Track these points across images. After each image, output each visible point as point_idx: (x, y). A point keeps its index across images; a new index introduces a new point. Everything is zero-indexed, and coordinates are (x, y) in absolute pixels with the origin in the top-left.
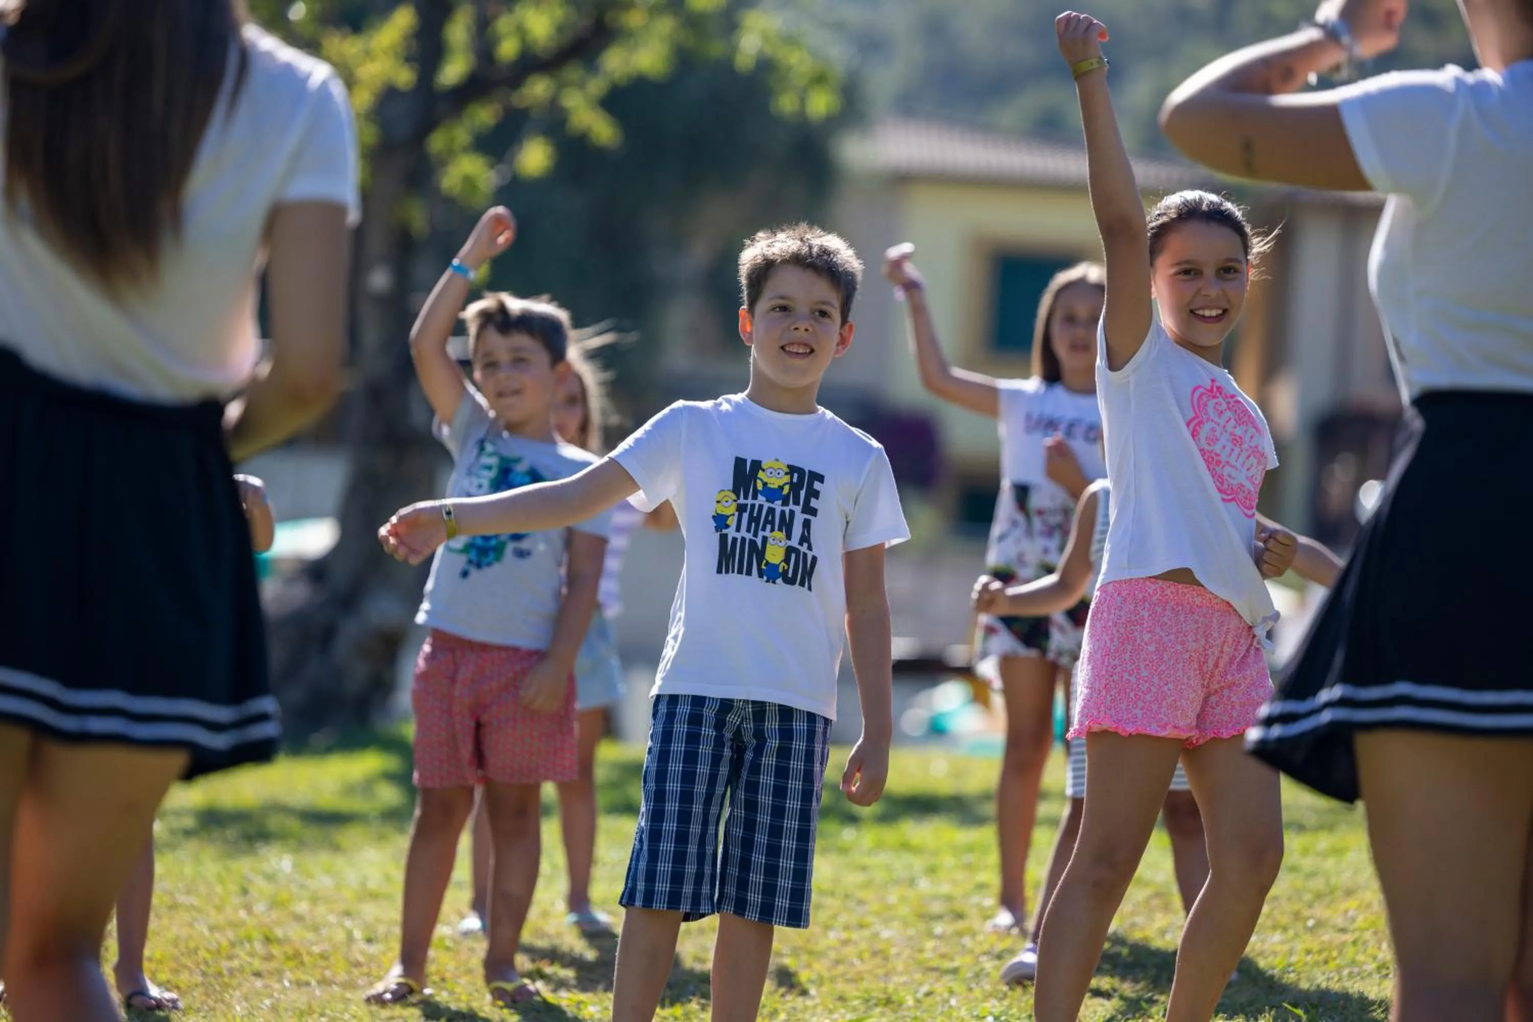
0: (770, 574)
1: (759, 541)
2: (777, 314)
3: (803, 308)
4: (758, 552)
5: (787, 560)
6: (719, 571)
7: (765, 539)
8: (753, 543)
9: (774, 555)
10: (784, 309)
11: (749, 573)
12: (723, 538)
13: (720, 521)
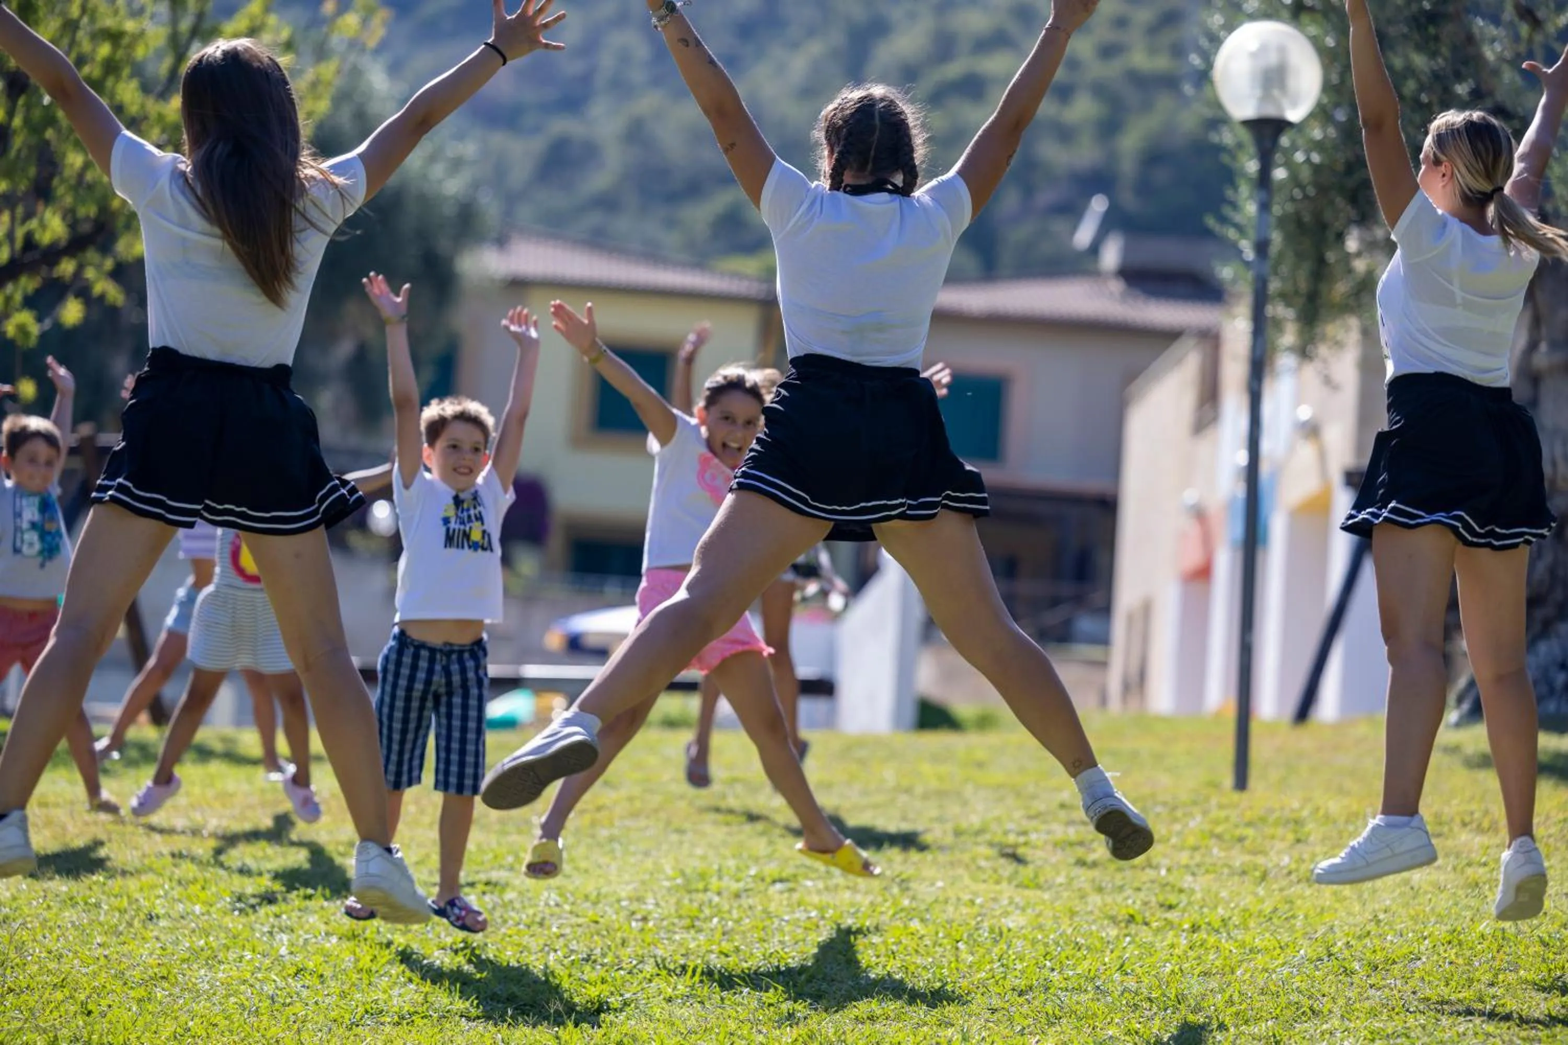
0: (475, 546)
1: (467, 529)
2: (451, 450)
3: (467, 446)
4: (467, 535)
5: (483, 537)
6: (446, 546)
7: (471, 528)
8: (464, 532)
9: (476, 536)
10: (454, 447)
11: (463, 547)
12: (448, 530)
13: (446, 521)
